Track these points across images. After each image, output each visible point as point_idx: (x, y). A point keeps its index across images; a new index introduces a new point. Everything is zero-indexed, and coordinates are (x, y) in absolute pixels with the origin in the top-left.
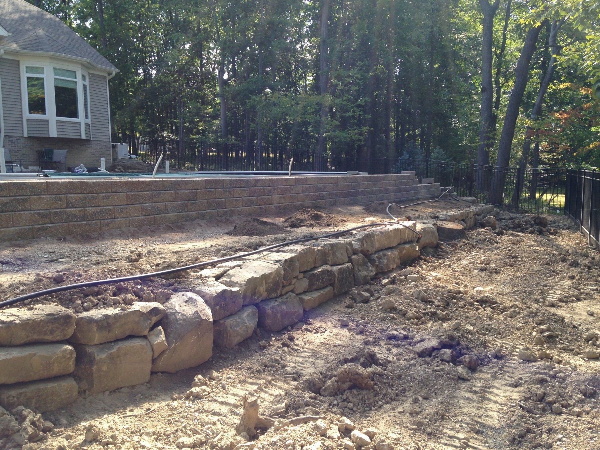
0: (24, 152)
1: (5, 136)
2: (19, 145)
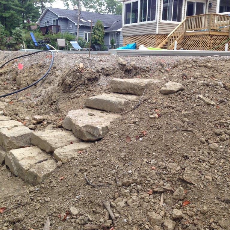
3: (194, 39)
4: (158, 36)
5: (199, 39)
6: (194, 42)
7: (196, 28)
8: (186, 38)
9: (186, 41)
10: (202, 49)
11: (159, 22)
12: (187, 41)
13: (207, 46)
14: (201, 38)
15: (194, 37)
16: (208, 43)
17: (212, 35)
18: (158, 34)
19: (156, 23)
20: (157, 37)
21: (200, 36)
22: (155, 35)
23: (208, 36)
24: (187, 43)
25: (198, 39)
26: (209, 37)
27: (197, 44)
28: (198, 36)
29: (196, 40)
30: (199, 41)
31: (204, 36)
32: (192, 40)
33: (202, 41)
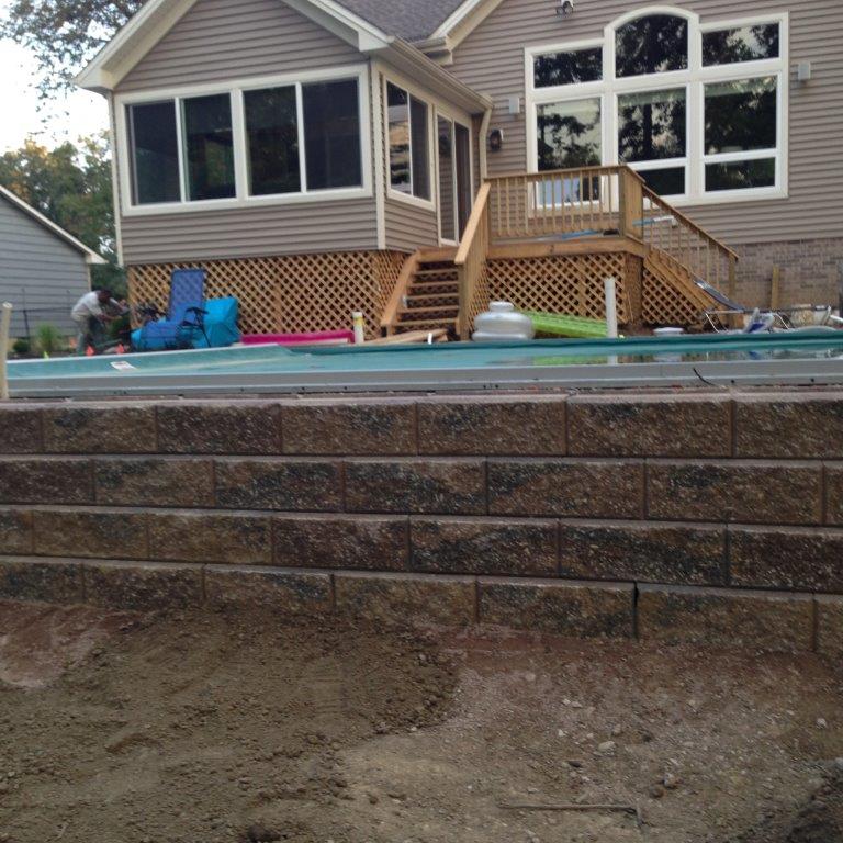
4: (383, 261)
5: (571, 270)
8: (496, 270)
10: (593, 313)
11: (385, 195)
12: (507, 280)
14: (580, 266)
15: (543, 262)
18: (386, 250)
19: (371, 201)
21: (575, 260)
23: (619, 258)
25: (565, 271)
26: (622, 263)
27: (566, 293)
28: (565, 260)
29: (555, 277)
30: (571, 281)
31: (598, 259)
32: (533, 278)
33: (587, 281)
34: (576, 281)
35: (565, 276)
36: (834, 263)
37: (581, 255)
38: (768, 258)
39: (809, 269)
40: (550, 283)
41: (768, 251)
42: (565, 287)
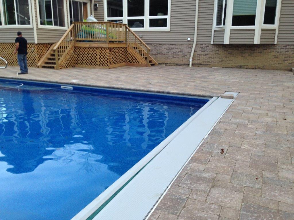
0: (211, 56)
1: (196, 44)
2: (207, 50)
3: (88, 52)
4: (38, 46)
6: (89, 55)
7: (89, 38)
8: (77, 50)
9: (77, 53)
10: (101, 65)
11: (37, 27)
12: (80, 53)
13: (107, 62)
14: (98, 51)
15: (88, 49)
16: (107, 57)
17: (111, 48)
18: (38, 44)
20: (37, 48)
21: (96, 49)
22: (34, 45)
23: (107, 49)
24: (80, 56)
26: (108, 51)
27: (94, 58)
28: (94, 49)
29: (91, 53)
30: (95, 55)
31: (102, 49)
32: (86, 53)
33: (99, 55)
34: (97, 55)
35: (94, 53)
36: (181, 51)
37: (97, 48)
38: (164, 48)
39: (175, 52)
40: (90, 55)
41: (164, 46)
42: (94, 56)
